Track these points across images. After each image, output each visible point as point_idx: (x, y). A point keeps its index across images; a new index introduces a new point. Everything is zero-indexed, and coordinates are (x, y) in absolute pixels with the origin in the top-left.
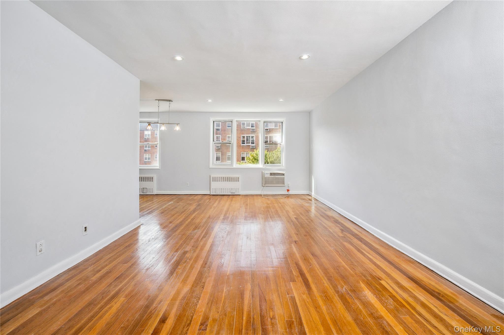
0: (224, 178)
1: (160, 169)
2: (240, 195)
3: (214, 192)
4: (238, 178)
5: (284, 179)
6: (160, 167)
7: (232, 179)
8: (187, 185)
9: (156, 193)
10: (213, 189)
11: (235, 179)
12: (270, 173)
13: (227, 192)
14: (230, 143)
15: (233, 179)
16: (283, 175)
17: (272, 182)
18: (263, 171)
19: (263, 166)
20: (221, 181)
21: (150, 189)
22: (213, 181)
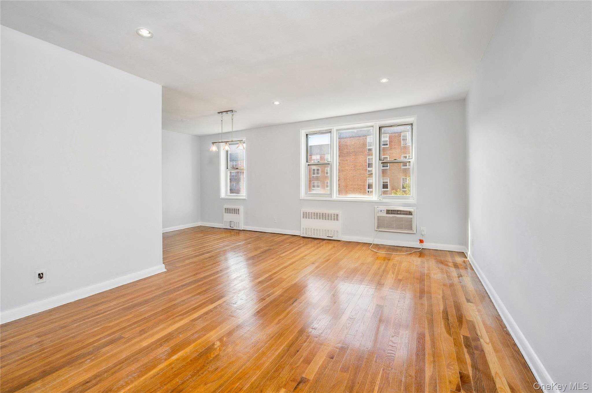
0: (317, 213)
1: (246, 200)
2: (340, 241)
3: (305, 233)
4: (337, 215)
5: (411, 221)
6: (247, 197)
7: (328, 216)
8: (275, 221)
9: (242, 229)
10: (303, 228)
11: (333, 216)
12: (387, 210)
13: (321, 235)
14: (329, 164)
15: (330, 216)
16: (410, 213)
17: (389, 226)
18: (376, 206)
19: (378, 199)
20: (314, 218)
21: (237, 223)
22: (303, 217)
